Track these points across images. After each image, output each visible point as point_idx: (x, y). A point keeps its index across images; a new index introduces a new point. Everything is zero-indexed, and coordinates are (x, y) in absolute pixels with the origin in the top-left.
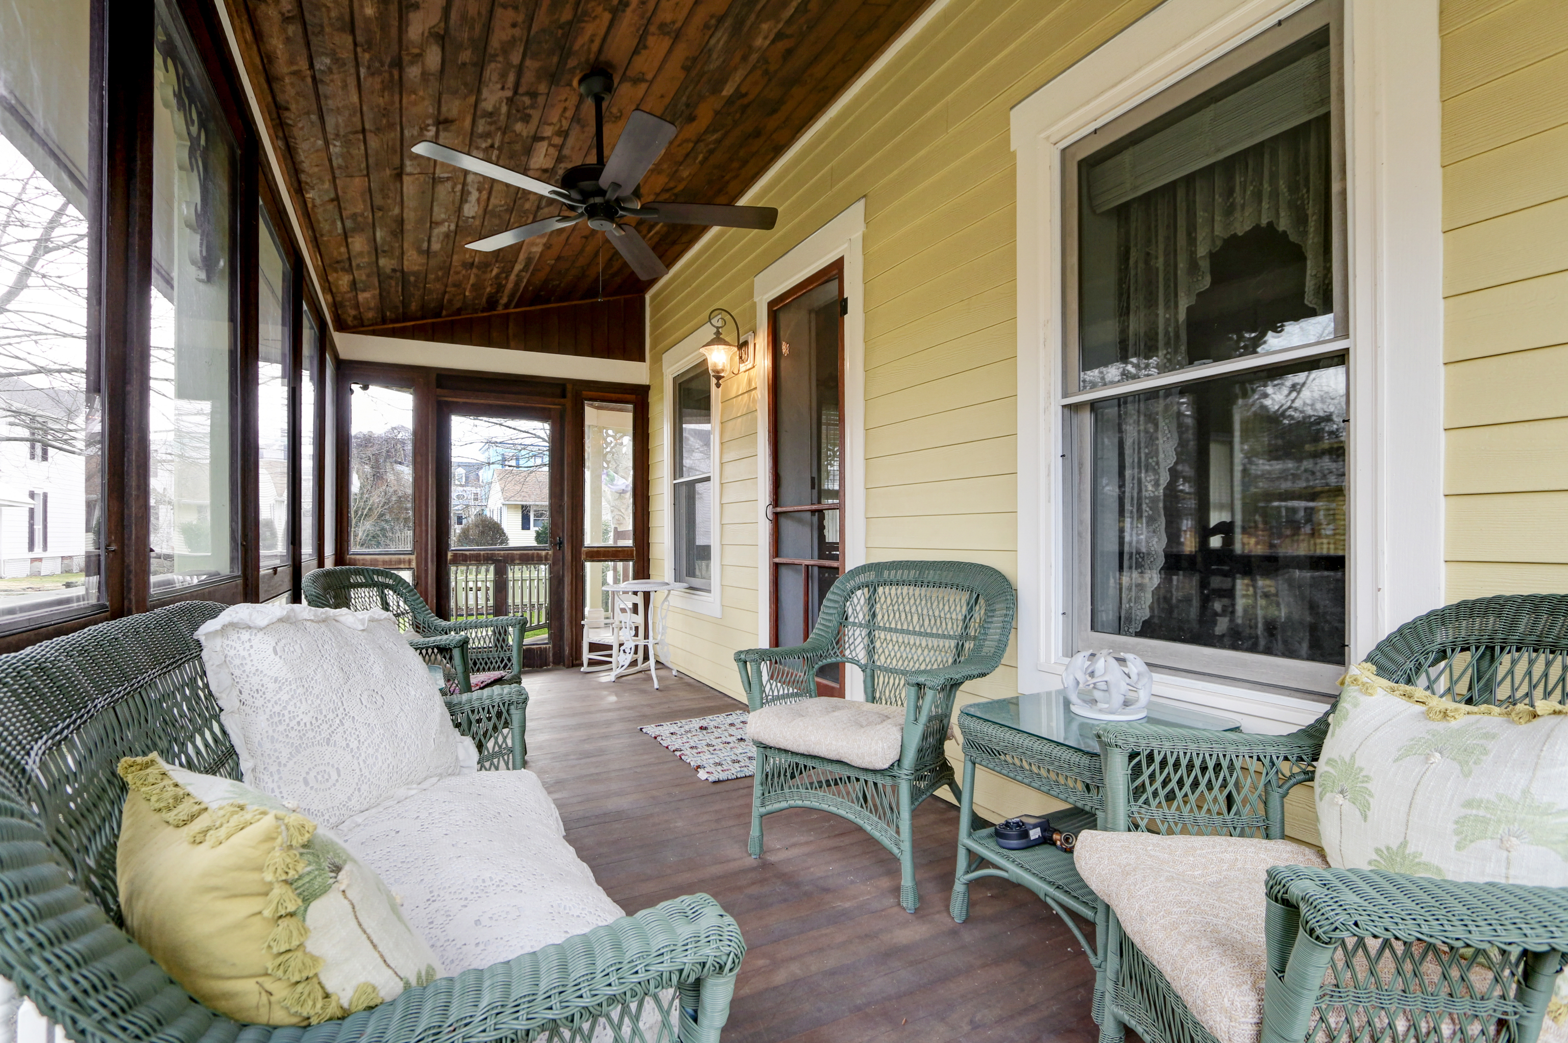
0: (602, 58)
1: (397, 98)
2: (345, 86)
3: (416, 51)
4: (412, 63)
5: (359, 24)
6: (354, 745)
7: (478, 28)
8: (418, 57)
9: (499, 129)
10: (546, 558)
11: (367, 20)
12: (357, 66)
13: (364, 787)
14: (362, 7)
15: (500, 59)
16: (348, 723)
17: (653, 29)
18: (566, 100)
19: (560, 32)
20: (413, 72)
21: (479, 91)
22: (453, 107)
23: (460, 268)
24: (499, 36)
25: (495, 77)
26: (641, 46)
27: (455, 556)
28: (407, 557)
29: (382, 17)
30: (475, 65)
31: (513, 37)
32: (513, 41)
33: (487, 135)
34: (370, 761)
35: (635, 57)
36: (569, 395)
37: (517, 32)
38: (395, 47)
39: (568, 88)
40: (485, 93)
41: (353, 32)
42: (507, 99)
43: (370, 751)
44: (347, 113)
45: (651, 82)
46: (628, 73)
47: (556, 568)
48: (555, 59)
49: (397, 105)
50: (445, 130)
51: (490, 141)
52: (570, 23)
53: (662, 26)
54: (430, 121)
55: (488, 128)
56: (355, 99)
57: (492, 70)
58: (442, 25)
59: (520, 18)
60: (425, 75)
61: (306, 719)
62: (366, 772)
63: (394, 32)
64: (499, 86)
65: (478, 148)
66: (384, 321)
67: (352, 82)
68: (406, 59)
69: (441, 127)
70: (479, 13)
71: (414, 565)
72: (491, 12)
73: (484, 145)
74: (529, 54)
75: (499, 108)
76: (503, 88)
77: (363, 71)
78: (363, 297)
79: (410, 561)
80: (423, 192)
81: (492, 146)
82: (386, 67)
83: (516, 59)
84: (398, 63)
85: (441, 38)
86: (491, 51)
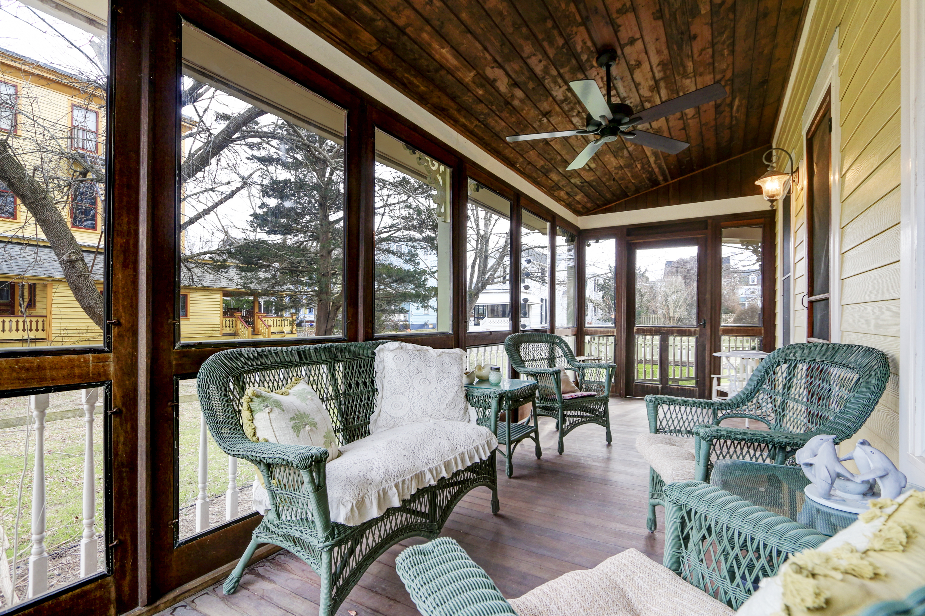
0: (599, 46)
1: (519, 115)
2: (496, 122)
3: (510, 95)
4: (513, 100)
5: (481, 98)
6: (411, 397)
7: (526, 72)
8: (513, 96)
9: (575, 104)
10: (695, 333)
11: (482, 95)
12: (494, 112)
13: (410, 413)
14: (477, 93)
15: (547, 77)
16: (412, 389)
17: (614, 16)
18: (598, 74)
19: (564, 50)
20: (516, 103)
21: (551, 95)
22: (545, 106)
23: (616, 171)
24: (538, 69)
25: (552, 85)
26: (616, 27)
27: (638, 330)
28: (612, 330)
29: (486, 91)
30: (538, 85)
31: (544, 65)
32: (546, 67)
33: (572, 109)
34: (415, 405)
35: (619, 34)
36: (709, 227)
37: (544, 63)
38: (501, 98)
39: (594, 69)
40: (554, 94)
41: (481, 101)
42: (567, 90)
43: (416, 401)
44: (505, 130)
45: (642, 37)
46: (622, 42)
47: (701, 339)
48: (574, 61)
49: (521, 118)
50: (550, 116)
51: (576, 111)
52: (566, 43)
53: (619, 11)
54: (540, 117)
55: (569, 106)
56: (503, 124)
57: (548, 82)
58: (511, 80)
59: (540, 57)
60: (521, 101)
61: (398, 384)
62: (412, 408)
63: (496, 93)
64: (558, 87)
65: (573, 116)
66: (599, 206)
67: (497, 118)
68: (509, 100)
69: (547, 116)
70: (521, 67)
71: (615, 334)
72: (526, 63)
73: (575, 114)
74: (558, 67)
75: (567, 95)
76: (560, 87)
77: (497, 113)
78: (578, 198)
79: (613, 332)
80: (564, 145)
81: (579, 112)
82: (504, 107)
83: (554, 72)
84: (507, 103)
85: (516, 84)
86: (540, 77)
